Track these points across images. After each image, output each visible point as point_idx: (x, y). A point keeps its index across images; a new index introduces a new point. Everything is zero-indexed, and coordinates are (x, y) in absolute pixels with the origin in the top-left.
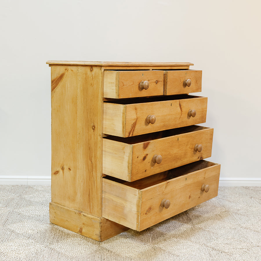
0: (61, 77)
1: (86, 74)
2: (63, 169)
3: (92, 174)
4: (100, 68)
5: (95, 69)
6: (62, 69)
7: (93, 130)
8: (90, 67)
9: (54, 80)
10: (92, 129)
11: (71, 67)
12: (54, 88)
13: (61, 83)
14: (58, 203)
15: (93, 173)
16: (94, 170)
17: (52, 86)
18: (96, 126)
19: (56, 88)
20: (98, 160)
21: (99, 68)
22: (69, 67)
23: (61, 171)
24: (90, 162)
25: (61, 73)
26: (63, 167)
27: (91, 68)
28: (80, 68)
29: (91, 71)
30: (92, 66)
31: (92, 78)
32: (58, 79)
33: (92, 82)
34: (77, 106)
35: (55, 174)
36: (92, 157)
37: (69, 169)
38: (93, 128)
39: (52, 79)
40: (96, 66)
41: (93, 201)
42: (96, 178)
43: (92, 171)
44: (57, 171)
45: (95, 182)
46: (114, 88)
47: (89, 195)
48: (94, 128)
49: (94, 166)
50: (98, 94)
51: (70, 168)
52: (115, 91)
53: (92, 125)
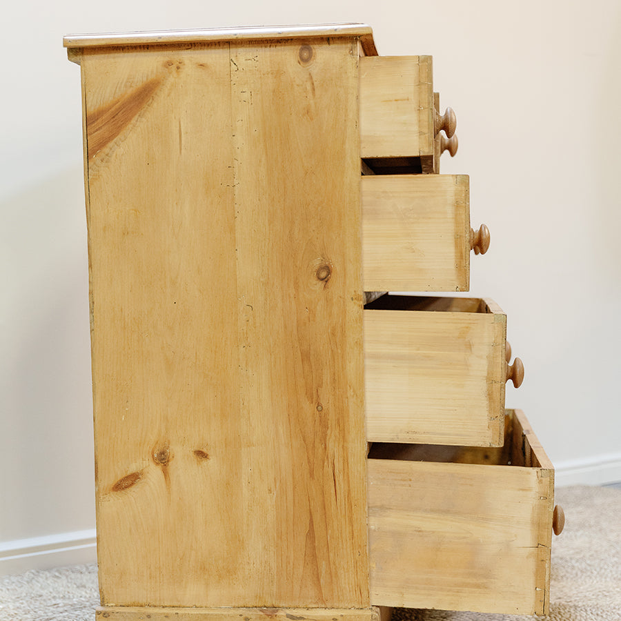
0: (144, 95)
1: (278, 73)
2: (163, 459)
3: (320, 451)
4: (349, 45)
5: (322, 53)
6: (150, 63)
7: (321, 284)
8: (300, 47)
9: (100, 113)
10: (314, 280)
11: (197, 52)
12: (102, 144)
13: (144, 119)
14: (143, 601)
15: (330, 445)
16: (332, 434)
17: (87, 135)
18: (337, 267)
19: (111, 144)
20: (350, 393)
21: (344, 46)
22: (186, 56)
23: (154, 472)
24: (308, 408)
25: (139, 81)
26: (163, 453)
27: (302, 49)
28: (243, 56)
29: (304, 61)
30: (305, 42)
31: (309, 87)
32: (124, 105)
33: (312, 102)
34: (233, 199)
35: (118, 487)
36: (320, 386)
37: (201, 454)
38: (323, 275)
39: (91, 110)
40: (327, 39)
41: (331, 555)
42: (346, 461)
43: (324, 440)
44: (129, 473)
45: (339, 478)
46: (412, 117)
47: (311, 534)
48: (325, 274)
49: (332, 418)
50: (344, 143)
51: (205, 450)
52: (415, 128)
53: (317, 263)
